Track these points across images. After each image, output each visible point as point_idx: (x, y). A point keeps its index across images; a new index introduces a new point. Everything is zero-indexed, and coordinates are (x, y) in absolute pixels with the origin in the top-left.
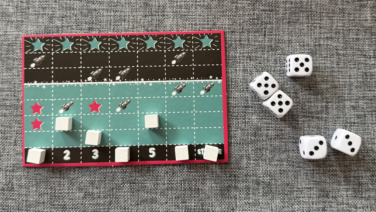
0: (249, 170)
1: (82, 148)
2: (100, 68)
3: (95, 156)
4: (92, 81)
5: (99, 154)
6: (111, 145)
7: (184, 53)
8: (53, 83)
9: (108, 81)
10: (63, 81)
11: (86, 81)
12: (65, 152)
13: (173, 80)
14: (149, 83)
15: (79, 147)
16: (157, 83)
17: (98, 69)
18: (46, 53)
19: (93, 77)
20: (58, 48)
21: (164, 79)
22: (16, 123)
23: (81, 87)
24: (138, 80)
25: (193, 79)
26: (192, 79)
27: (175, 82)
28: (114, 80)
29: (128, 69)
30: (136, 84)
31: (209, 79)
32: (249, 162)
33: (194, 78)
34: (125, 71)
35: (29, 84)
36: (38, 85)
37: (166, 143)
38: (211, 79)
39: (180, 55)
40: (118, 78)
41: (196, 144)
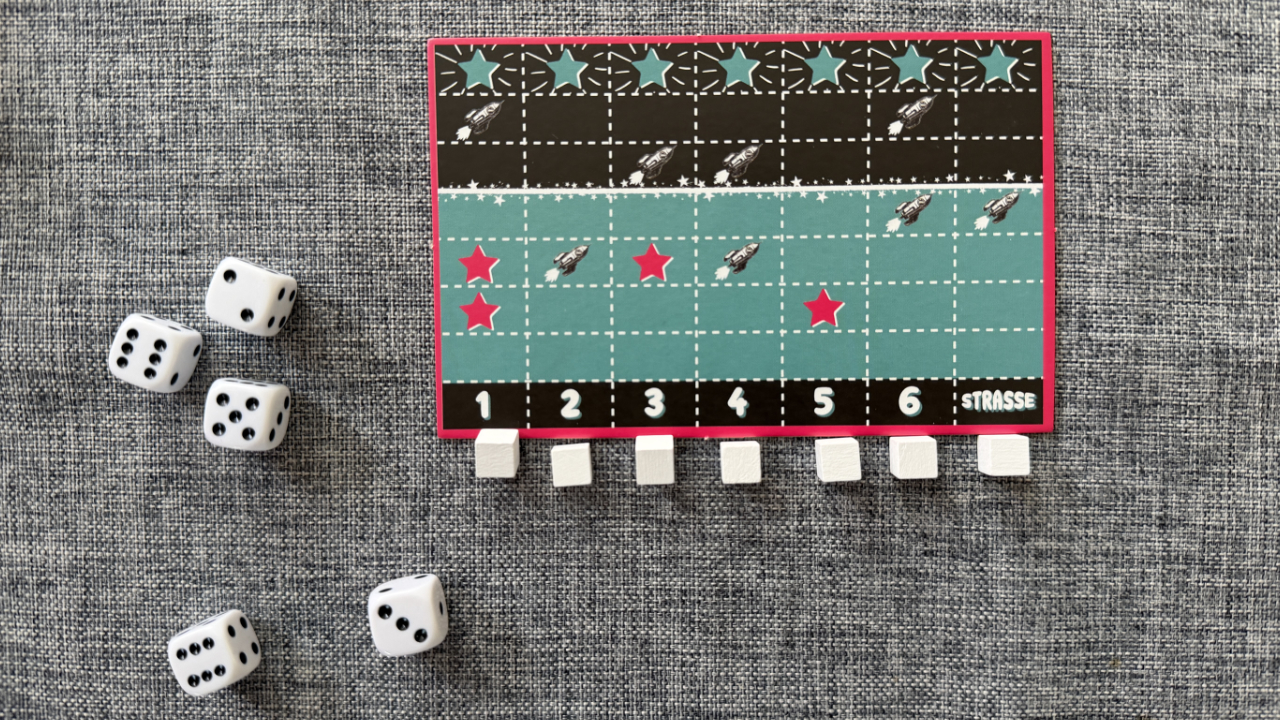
1: (617, 384)
2: (667, 144)
3: (653, 407)
4: (642, 185)
5: (666, 402)
6: (700, 377)
7: (927, 100)
8: (525, 190)
9: (692, 185)
10: (557, 185)
11: (624, 183)
12: (565, 395)
13: (890, 183)
14: (815, 194)
15: (607, 381)
16: (841, 192)
17: (660, 147)
18: (505, 96)
19: (646, 171)
20: (540, 79)
21: (863, 181)
23: (611, 201)
24: (782, 182)
25: (954, 182)
26: (951, 182)
27: (899, 191)
28: (710, 183)
29: (753, 149)
30: (776, 195)
31: (1003, 180)
33: (956, 179)
34: (743, 156)
35: (453, 192)
36: (482, 193)
37: (867, 374)
38: (1010, 182)
39: (917, 107)
40: (722, 176)
41: (958, 380)
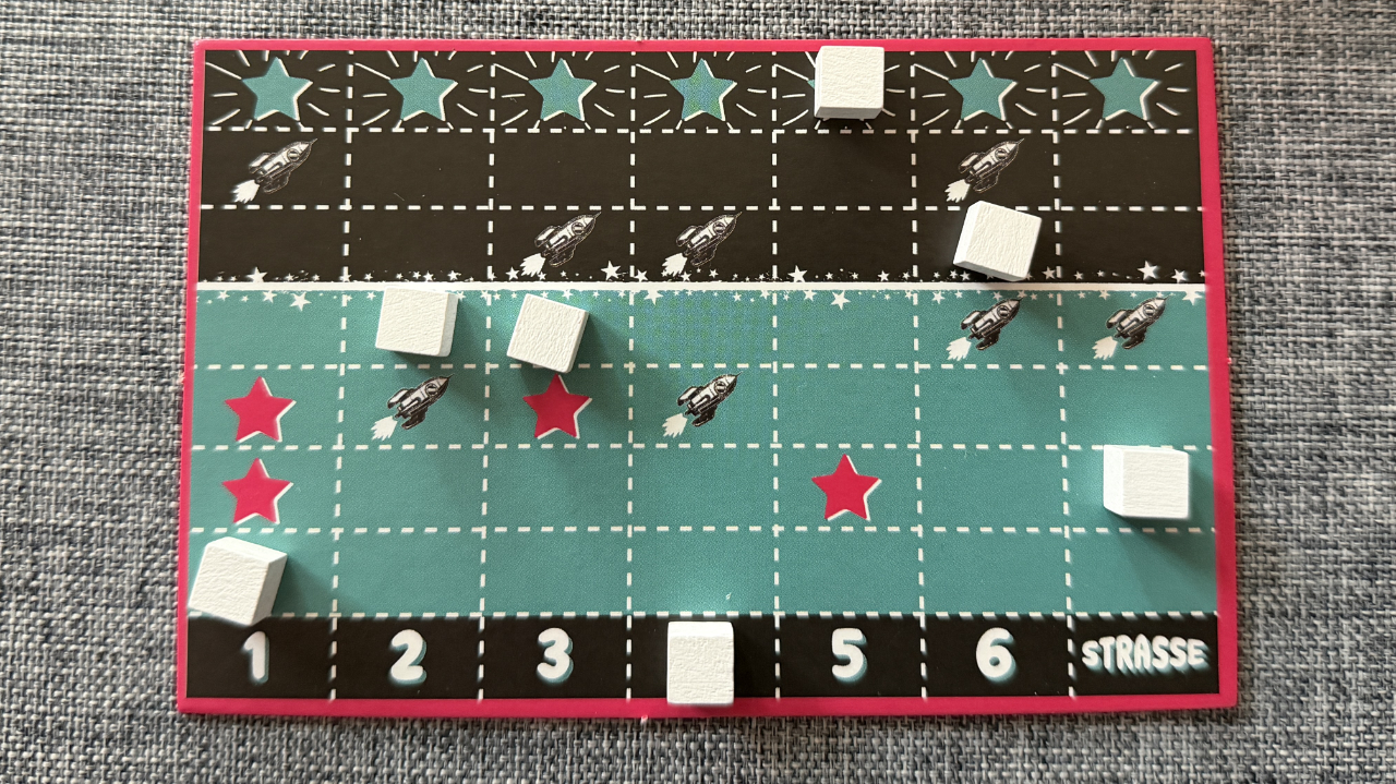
0: (1343, 749)
1: (488, 620)
2: (585, 212)
3: (553, 664)
4: (542, 276)
5: (573, 655)
6: (634, 608)
7: (1009, 147)
8: (345, 285)
9: (626, 278)
10: (399, 276)
11: (513, 274)
12: (398, 641)
13: (951, 280)
14: (829, 295)
15: (473, 615)
16: (871, 292)
17: (575, 215)
18: (318, 133)
19: (549, 256)
20: (376, 106)
21: (906, 276)
22: (145, 489)
23: (489, 303)
24: (775, 276)
25: (1055, 280)
26: (1051, 280)
27: (967, 293)
28: (655, 275)
29: (727, 220)
30: (765, 295)
31: (1139, 278)
32: (1339, 707)
33: (1059, 275)
34: (709, 231)
35: (222, 288)
36: (270, 290)
37: (922, 605)
38: (1151, 281)
39: (991, 157)
40: (675, 263)
41: (1075, 618)
